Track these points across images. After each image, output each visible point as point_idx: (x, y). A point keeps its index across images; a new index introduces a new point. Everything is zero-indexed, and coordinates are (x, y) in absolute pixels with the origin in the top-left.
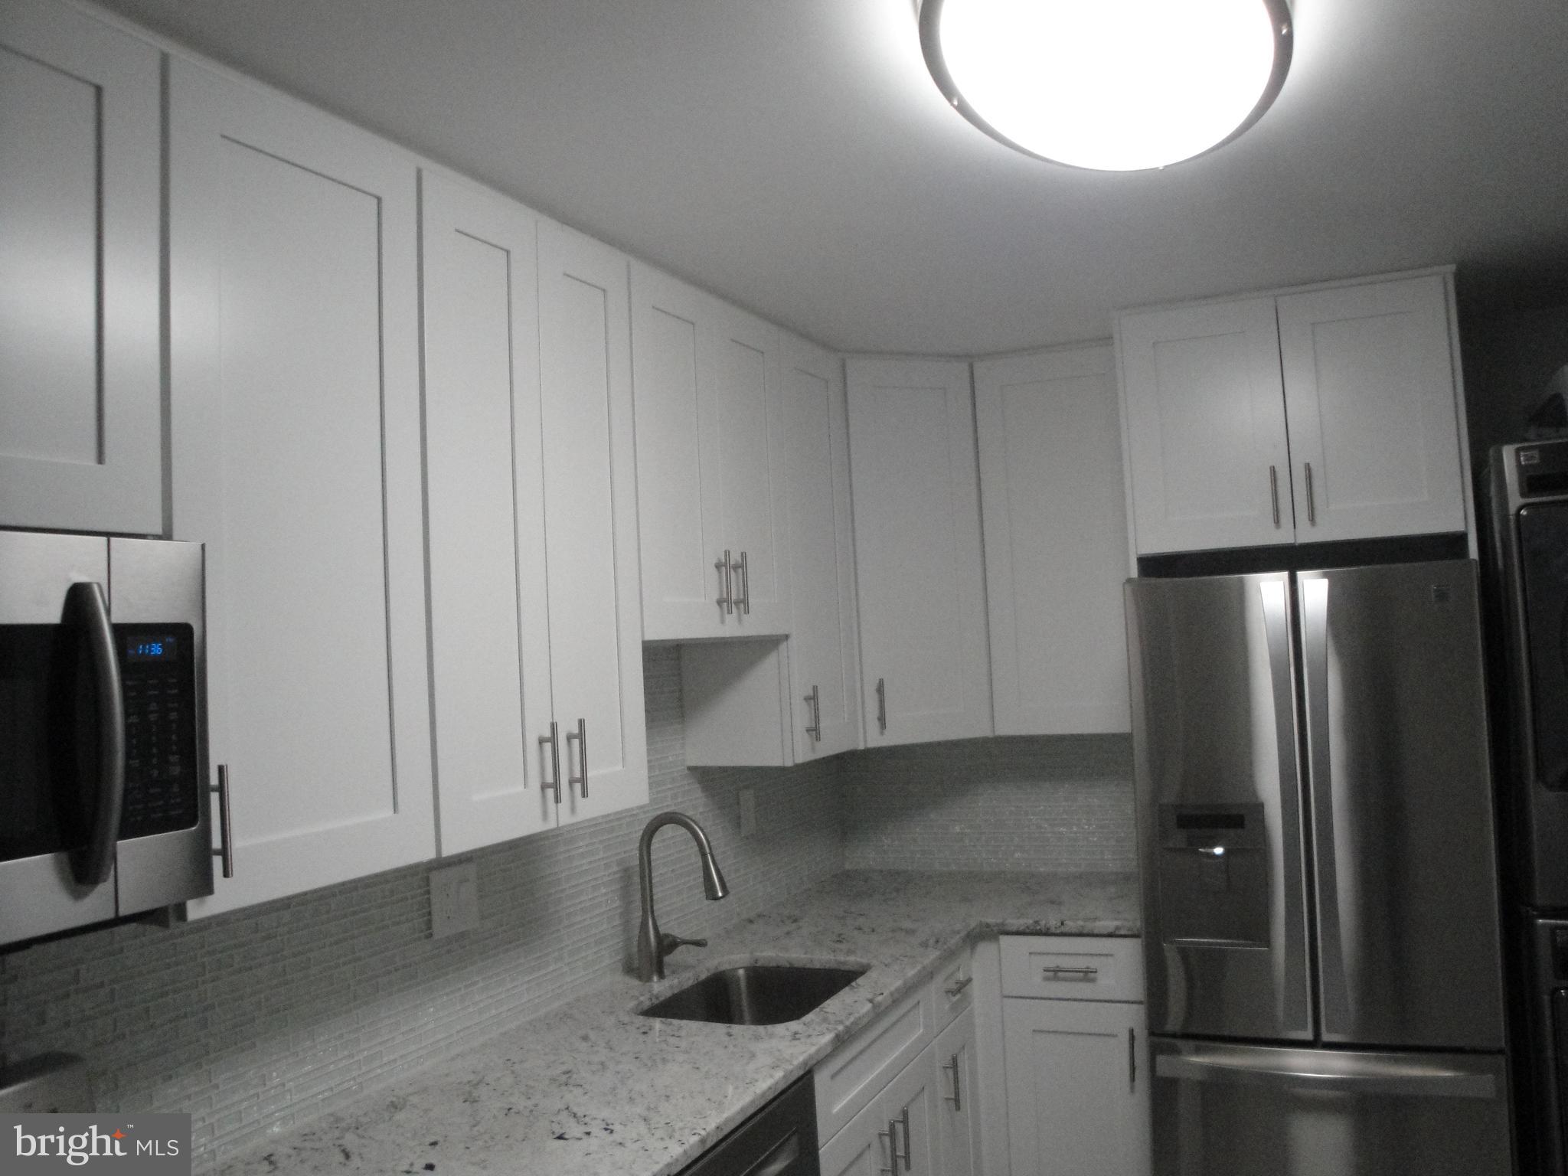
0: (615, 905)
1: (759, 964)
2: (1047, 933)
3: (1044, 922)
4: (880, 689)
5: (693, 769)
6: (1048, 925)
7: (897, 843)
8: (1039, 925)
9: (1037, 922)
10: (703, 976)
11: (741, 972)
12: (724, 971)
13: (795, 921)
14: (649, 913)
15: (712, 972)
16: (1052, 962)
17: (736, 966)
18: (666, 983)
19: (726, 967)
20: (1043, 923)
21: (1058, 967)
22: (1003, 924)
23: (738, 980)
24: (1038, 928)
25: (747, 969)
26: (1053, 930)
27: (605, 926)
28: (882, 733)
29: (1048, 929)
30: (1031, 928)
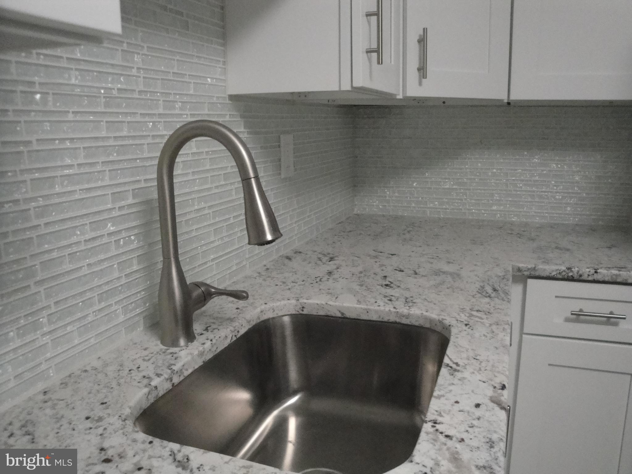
0: (132, 247)
1: (305, 312)
2: (579, 279)
3: (577, 269)
4: (422, 41)
5: (234, 98)
6: (580, 273)
7: (396, 194)
8: (572, 271)
9: (569, 269)
10: (243, 331)
11: (287, 319)
12: (268, 320)
13: (332, 259)
14: (172, 259)
15: (254, 323)
16: (576, 306)
17: (280, 314)
18: (195, 348)
19: (269, 315)
20: (575, 270)
21: (581, 310)
22: (534, 269)
23: (282, 327)
24: (570, 274)
25: (291, 315)
26: (585, 277)
27: (116, 275)
28: (420, 84)
29: (581, 276)
30: (564, 273)
